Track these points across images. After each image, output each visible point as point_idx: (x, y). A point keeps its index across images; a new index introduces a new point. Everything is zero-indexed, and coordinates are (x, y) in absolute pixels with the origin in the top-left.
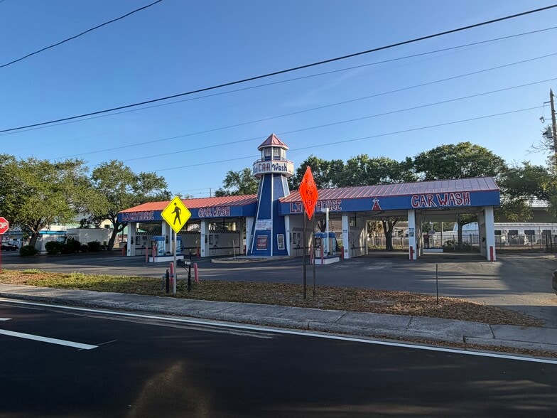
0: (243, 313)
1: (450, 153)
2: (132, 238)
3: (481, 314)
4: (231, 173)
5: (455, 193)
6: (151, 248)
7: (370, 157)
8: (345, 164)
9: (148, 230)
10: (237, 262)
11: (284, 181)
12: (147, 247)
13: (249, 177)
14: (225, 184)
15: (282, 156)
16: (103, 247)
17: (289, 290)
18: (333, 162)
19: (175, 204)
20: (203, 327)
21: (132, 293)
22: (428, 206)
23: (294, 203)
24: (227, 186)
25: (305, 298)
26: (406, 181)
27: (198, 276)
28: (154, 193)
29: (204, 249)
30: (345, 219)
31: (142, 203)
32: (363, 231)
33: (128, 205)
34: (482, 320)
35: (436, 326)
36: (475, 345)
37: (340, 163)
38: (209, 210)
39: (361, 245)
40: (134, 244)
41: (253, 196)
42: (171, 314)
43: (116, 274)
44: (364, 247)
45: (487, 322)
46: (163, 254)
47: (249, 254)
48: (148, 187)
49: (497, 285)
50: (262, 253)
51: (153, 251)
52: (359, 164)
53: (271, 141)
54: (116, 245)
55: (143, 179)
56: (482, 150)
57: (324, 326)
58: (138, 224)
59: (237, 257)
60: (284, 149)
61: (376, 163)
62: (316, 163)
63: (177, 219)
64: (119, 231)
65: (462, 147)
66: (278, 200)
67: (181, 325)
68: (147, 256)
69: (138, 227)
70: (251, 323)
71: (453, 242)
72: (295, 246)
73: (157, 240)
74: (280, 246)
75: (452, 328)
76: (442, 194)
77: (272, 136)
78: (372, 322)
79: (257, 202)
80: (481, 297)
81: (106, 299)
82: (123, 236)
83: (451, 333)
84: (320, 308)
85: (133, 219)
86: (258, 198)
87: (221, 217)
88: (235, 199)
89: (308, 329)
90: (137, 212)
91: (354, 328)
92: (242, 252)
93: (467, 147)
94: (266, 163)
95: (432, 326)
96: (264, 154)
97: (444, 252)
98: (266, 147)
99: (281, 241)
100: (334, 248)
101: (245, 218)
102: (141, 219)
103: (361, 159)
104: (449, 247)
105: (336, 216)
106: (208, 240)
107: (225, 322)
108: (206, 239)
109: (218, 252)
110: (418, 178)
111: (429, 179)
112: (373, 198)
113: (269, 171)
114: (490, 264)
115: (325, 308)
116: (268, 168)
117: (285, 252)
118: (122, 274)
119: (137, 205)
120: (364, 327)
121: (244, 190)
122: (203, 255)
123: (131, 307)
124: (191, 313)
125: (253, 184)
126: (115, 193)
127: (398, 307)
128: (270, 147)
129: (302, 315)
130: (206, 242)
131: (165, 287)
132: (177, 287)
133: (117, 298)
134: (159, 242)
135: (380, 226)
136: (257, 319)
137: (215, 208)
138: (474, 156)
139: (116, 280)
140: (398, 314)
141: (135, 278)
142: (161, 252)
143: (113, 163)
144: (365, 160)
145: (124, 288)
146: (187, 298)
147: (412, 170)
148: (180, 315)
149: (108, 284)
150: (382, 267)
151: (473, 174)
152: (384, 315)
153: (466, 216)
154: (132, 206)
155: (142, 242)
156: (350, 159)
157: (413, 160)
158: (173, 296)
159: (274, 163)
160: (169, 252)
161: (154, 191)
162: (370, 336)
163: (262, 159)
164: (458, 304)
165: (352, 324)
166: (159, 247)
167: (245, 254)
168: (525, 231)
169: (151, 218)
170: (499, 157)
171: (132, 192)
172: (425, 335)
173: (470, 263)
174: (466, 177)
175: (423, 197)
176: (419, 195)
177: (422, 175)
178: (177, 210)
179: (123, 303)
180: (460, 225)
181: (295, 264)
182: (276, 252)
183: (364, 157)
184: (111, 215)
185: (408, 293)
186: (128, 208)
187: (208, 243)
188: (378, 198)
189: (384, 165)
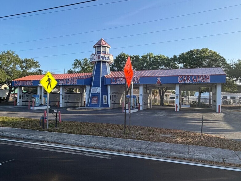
0: (90, 142)
1: (197, 54)
2: (20, 95)
3: (226, 144)
4: (77, 60)
5: (202, 75)
6: (32, 101)
7: (154, 55)
8: (140, 58)
9: (29, 91)
10: (81, 110)
11: (108, 66)
12: (29, 101)
13: (87, 63)
14: (73, 67)
15: (107, 51)
16: (3, 100)
17: (115, 128)
18: (134, 57)
19: (48, 76)
20: (67, 151)
21: (22, 128)
22: (187, 82)
23: (113, 78)
24: (75, 67)
25: (125, 133)
26: (173, 68)
27: (61, 118)
28: (33, 70)
29: (62, 103)
30: (141, 88)
31: (25, 76)
32: (150, 95)
33: (17, 77)
34: (229, 148)
35: (204, 152)
36: (230, 164)
37: (138, 57)
38: (65, 81)
39: (148, 103)
40: (21, 99)
41: (90, 74)
42: (47, 142)
43: (11, 116)
44: (150, 104)
45: (232, 149)
46: (38, 105)
47: (87, 106)
48: (29, 67)
49: (226, 126)
50: (95, 106)
51: (32, 103)
52: (148, 58)
53: (101, 43)
54: (11, 99)
55: (26, 62)
56: (214, 53)
57: (139, 151)
58: (23, 87)
59: (81, 108)
60: (108, 47)
61: (157, 58)
62: (124, 57)
63: (49, 85)
64: (12, 91)
65: (204, 51)
66: (104, 76)
67: (54, 149)
68: (29, 106)
69: (23, 89)
70: (96, 148)
71: (195, 102)
72: (113, 102)
73: (35, 97)
74: (105, 102)
75: (214, 153)
76: (195, 76)
77: (101, 40)
78: (167, 148)
79: (92, 78)
80: (222, 133)
81: (7, 132)
82: (14, 94)
83: (214, 156)
84: (135, 139)
85: (20, 85)
86: (93, 75)
87: (72, 85)
88: (80, 75)
89: (130, 152)
90: (23, 81)
91: (158, 152)
92: (83, 105)
93: (207, 51)
94: (98, 55)
95: (202, 152)
96: (96, 50)
97: (191, 107)
98: (98, 46)
99: (105, 99)
100: (135, 104)
101: (85, 86)
102: (25, 85)
103: (149, 55)
104: (193, 105)
105: (136, 86)
106: (64, 98)
107: (80, 147)
108: (63, 97)
109: (70, 105)
110: (179, 67)
111: (185, 67)
112: (157, 77)
113: (99, 60)
114: (218, 114)
115: (138, 139)
116: (99, 58)
117: (107, 106)
118: (15, 116)
119: (23, 77)
120: (164, 152)
121: (84, 70)
122: (61, 106)
123: (22, 137)
124: (59, 141)
125: (89, 67)
126: (10, 70)
127: (179, 139)
128: (100, 46)
129: (126, 144)
130: (63, 99)
131: (41, 125)
132: (49, 125)
133: (13, 131)
134: (36, 98)
135: (157, 92)
136: (99, 145)
137: (68, 80)
138: (210, 56)
139: (12, 120)
140: (180, 143)
141: (23, 119)
142: (37, 104)
143: (8, 52)
144: (151, 56)
145: (17, 125)
146: (55, 132)
147: (176, 63)
148: (52, 142)
149: (7, 122)
150: (162, 115)
151: (209, 66)
152: (173, 144)
153: (203, 88)
154: (20, 77)
155: (26, 98)
156: (143, 55)
157: (177, 57)
158: (47, 130)
159: (102, 55)
160: (42, 104)
161: (33, 69)
162: (167, 157)
163: (96, 53)
164: (211, 138)
165: (156, 150)
166: (36, 101)
167: (85, 106)
168: (231, 97)
169: (31, 84)
170: (223, 57)
171: (19, 69)
172: (200, 157)
173: (208, 114)
174: (205, 67)
175: (184, 77)
176: (183, 76)
177: (181, 65)
178: (49, 80)
179: (17, 134)
180: (200, 93)
181: (114, 112)
182: (103, 105)
183: (151, 54)
184: (7, 82)
185: (182, 131)
186: (17, 78)
187: (64, 99)
188: (160, 77)
189: (162, 59)
